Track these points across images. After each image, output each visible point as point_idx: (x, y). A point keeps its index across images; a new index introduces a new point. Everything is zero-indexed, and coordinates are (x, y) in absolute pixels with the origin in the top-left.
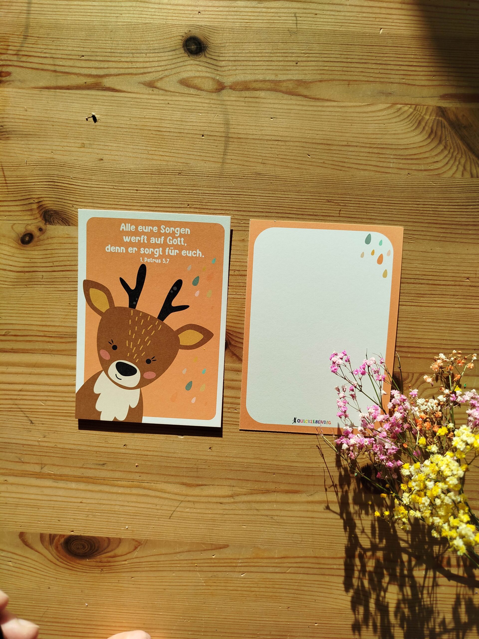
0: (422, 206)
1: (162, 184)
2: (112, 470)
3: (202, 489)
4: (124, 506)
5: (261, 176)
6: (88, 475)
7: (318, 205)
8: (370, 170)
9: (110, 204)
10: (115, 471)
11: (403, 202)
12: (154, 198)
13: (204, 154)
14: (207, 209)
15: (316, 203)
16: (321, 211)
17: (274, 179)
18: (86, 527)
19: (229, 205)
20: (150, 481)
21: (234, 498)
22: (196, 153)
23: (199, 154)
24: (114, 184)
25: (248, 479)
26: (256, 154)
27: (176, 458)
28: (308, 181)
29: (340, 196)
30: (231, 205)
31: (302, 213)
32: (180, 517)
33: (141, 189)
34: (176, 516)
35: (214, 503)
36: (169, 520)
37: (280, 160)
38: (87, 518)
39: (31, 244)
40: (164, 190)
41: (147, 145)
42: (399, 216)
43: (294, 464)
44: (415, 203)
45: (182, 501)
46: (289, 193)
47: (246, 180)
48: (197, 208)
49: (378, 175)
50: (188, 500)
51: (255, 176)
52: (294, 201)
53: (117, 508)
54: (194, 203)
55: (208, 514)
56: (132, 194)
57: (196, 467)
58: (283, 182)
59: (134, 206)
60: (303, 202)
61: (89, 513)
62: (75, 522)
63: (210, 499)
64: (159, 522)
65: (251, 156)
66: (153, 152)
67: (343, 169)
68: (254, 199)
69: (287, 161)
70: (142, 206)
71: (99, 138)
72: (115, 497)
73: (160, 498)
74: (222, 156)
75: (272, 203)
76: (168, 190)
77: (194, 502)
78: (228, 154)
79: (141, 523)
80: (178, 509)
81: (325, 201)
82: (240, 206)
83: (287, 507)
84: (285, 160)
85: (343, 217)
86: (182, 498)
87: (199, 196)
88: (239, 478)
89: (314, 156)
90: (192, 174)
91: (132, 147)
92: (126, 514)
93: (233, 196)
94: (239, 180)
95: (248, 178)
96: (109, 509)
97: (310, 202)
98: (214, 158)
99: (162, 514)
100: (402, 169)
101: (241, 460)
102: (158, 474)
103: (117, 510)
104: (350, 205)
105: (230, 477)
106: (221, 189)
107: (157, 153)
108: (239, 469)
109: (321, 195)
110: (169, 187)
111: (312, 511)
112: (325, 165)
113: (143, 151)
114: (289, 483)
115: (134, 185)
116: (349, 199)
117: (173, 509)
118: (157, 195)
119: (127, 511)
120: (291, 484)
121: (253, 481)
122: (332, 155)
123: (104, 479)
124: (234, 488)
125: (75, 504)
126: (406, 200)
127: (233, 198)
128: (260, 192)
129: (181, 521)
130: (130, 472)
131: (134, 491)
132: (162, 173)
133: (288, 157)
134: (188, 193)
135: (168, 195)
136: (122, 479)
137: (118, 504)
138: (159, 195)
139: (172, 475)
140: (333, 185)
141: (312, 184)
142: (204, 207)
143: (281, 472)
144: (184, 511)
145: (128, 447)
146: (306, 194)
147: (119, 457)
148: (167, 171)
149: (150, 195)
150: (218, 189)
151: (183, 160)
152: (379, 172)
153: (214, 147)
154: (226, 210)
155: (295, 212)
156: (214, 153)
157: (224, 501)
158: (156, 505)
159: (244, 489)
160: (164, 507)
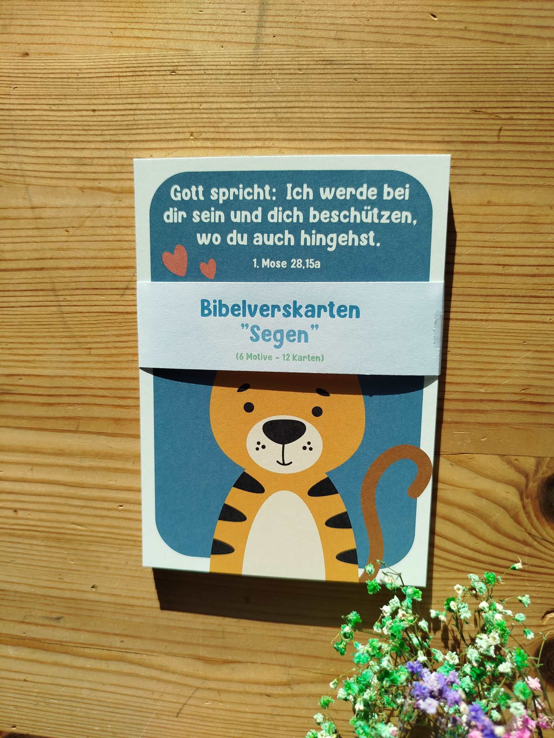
1: (140, 95)
2: (73, 629)
3: (233, 669)
4: (97, 690)
5: (335, 67)
6: (33, 636)
7: (454, 121)
9: (46, 141)
10: (79, 630)
12: (127, 125)
13: (219, 29)
14: (228, 139)
15: (450, 116)
16: (459, 133)
17: (362, 71)
18: (36, 721)
19: (272, 129)
20: (140, 650)
21: (293, 686)
22: (203, 28)
23: (208, 29)
24: (51, 102)
25: (317, 654)
26: (323, 20)
28: (433, 71)
29: (499, 99)
30: (276, 129)
31: (420, 138)
32: (194, 715)
33: (101, 107)
34: (189, 712)
35: (256, 694)
36: (176, 719)
37: (373, 30)
38: (37, 707)
40: (144, 106)
41: (109, 19)
45: (198, 688)
46: (392, 99)
47: (305, 76)
48: (208, 139)
50: (208, 687)
51: (322, 67)
52: (404, 115)
53: (85, 693)
54: (202, 129)
55: (246, 712)
56: (85, 119)
58: (381, 76)
59: (90, 142)
60: (422, 115)
61: (38, 699)
62: (17, 712)
63: (248, 688)
64: (158, 721)
65: (314, 26)
66: (121, 33)
67: (508, 40)
68: (321, 115)
69: (388, 30)
70: (104, 141)
71: (19, 12)
72: (80, 674)
73: (160, 680)
74: (255, 30)
75: (358, 120)
76: (153, 106)
77: (219, 691)
78: (268, 25)
79: (127, 720)
80: (191, 702)
81: (468, 111)
82: (293, 129)
84: (383, 30)
85: (505, 143)
86: (198, 683)
87: (212, 116)
88: (300, 652)
89: (445, 17)
90: (197, 72)
91: (81, 24)
92: (101, 704)
93: (279, 110)
94: (290, 76)
95: (309, 71)
96: (72, 695)
97: (436, 115)
98: (239, 36)
99: (163, 708)
102: (154, 639)
103: (85, 696)
104: (522, 117)
105: (284, 649)
106: (254, 99)
107: (127, 33)
108: (299, 636)
109: (460, 99)
110: (153, 100)
112: (467, 35)
113: (101, 32)
115: (88, 101)
116: (519, 105)
117: (183, 700)
118: (131, 118)
119: (103, 699)
121: (326, 658)
122: (483, 11)
123: (61, 643)
124: (291, 669)
125: (15, 683)
127: (280, 116)
128: (333, 99)
129: (197, 722)
130: (104, 633)
131: (114, 666)
132: (140, 73)
133: (389, 23)
134: (191, 111)
135: (153, 117)
136: (92, 645)
137: (86, 686)
138: (136, 117)
139: (179, 643)
140: (485, 76)
141: (441, 76)
142: (222, 136)
144: (201, 705)
145: (101, 590)
146: (428, 99)
147: (84, 607)
148: (149, 69)
149: (118, 118)
150: (249, 99)
151: (179, 45)
153: (239, 12)
154: (266, 139)
155: (405, 138)
156: (238, 23)
157: (274, 692)
158: (153, 692)
159: (310, 672)
160: (166, 697)
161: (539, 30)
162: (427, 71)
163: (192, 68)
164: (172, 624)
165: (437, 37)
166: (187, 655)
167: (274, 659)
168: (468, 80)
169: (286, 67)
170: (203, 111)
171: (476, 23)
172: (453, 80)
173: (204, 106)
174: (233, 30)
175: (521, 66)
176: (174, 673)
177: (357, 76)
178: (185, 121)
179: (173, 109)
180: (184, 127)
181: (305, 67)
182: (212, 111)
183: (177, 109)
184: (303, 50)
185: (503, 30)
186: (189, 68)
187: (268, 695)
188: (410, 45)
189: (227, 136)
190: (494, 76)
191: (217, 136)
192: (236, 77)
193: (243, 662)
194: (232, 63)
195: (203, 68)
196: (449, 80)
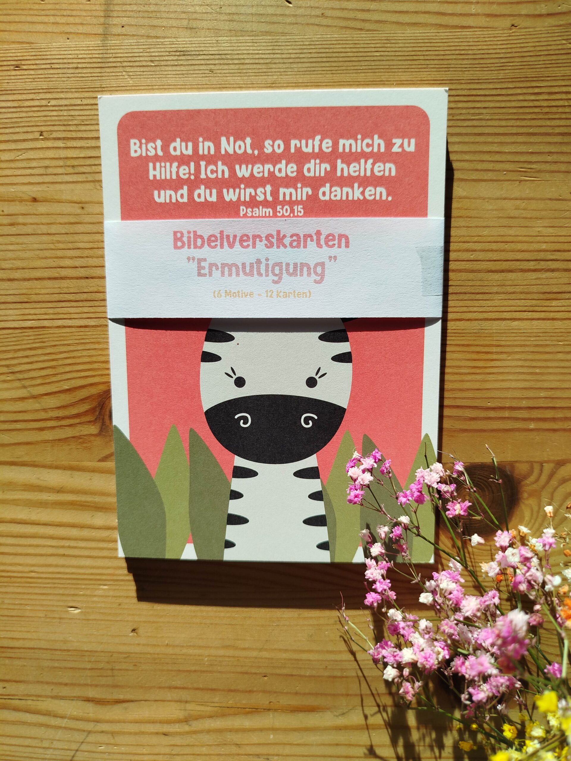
0: (546, 97)
3: (126, 709)
5: (189, 58)
8: (425, 25)
11: (504, 92)
13: (63, 20)
14: (81, 138)
17: (217, 62)
20: (24, 695)
21: (191, 723)
22: (46, 19)
23: (52, 19)
25: (214, 687)
26: (173, 8)
27: (69, 651)
28: (291, 61)
35: (152, 733)
37: (226, 18)
42: (496, 123)
43: (304, 656)
44: (531, 91)
45: (89, 732)
47: (158, 68)
48: (59, 139)
49: (444, 34)
50: (100, 730)
51: (176, 58)
54: (52, 128)
55: (143, 754)
57: (109, 666)
58: (237, 67)
63: (143, 728)
65: (164, 15)
67: (367, 26)
69: (242, 18)
73: (47, 726)
74: (102, 20)
77: (113, 734)
78: (115, 14)
80: (84, 747)
83: (294, 738)
84: (237, 17)
86: (90, 726)
87: (61, 113)
88: (195, 685)
94: (142, 69)
95: (163, 63)
98: (85, 27)
100: (496, 16)
101: (197, 651)
102: (38, 682)
105: (178, 683)
108: (193, 668)
111: (346, 745)
112: (324, 22)
114: (296, 693)
117: (74, 746)
120: (300, 694)
121: (223, 690)
124: (187, 705)
126: (510, 85)
133: (243, 10)
134: (38, 109)
139: (66, 684)
140: (345, 64)
141: (300, 65)
142: (74, 135)
143: (278, 671)
144: (95, 750)
151: (21, 37)
152: (446, 26)
156: (84, 14)
157: (172, 730)
158: (42, 740)
159: (208, 706)
160: (56, 745)
161: (397, 15)
162: (286, 61)
163: (37, 62)
164: (56, 664)
165: (293, 24)
166: (75, 697)
167: (169, 695)
168: (328, 69)
169: (138, 59)
170: (51, 108)
171: (333, 9)
172: (313, 69)
173: (53, 103)
174: (77, 20)
175: (382, 53)
176: (62, 717)
177: (212, 67)
178: (33, 119)
179: (19, 107)
180: (33, 126)
181: (157, 59)
182: (61, 108)
183: (23, 107)
184: (154, 40)
185: (360, 15)
186: (33, 62)
187: (165, 734)
188: (267, 33)
189: (80, 135)
190: (354, 64)
191: (69, 135)
192: (85, 71)
193: (136, 701)
194: (80, 56)
195: (49, 62)
196: (309, 69)
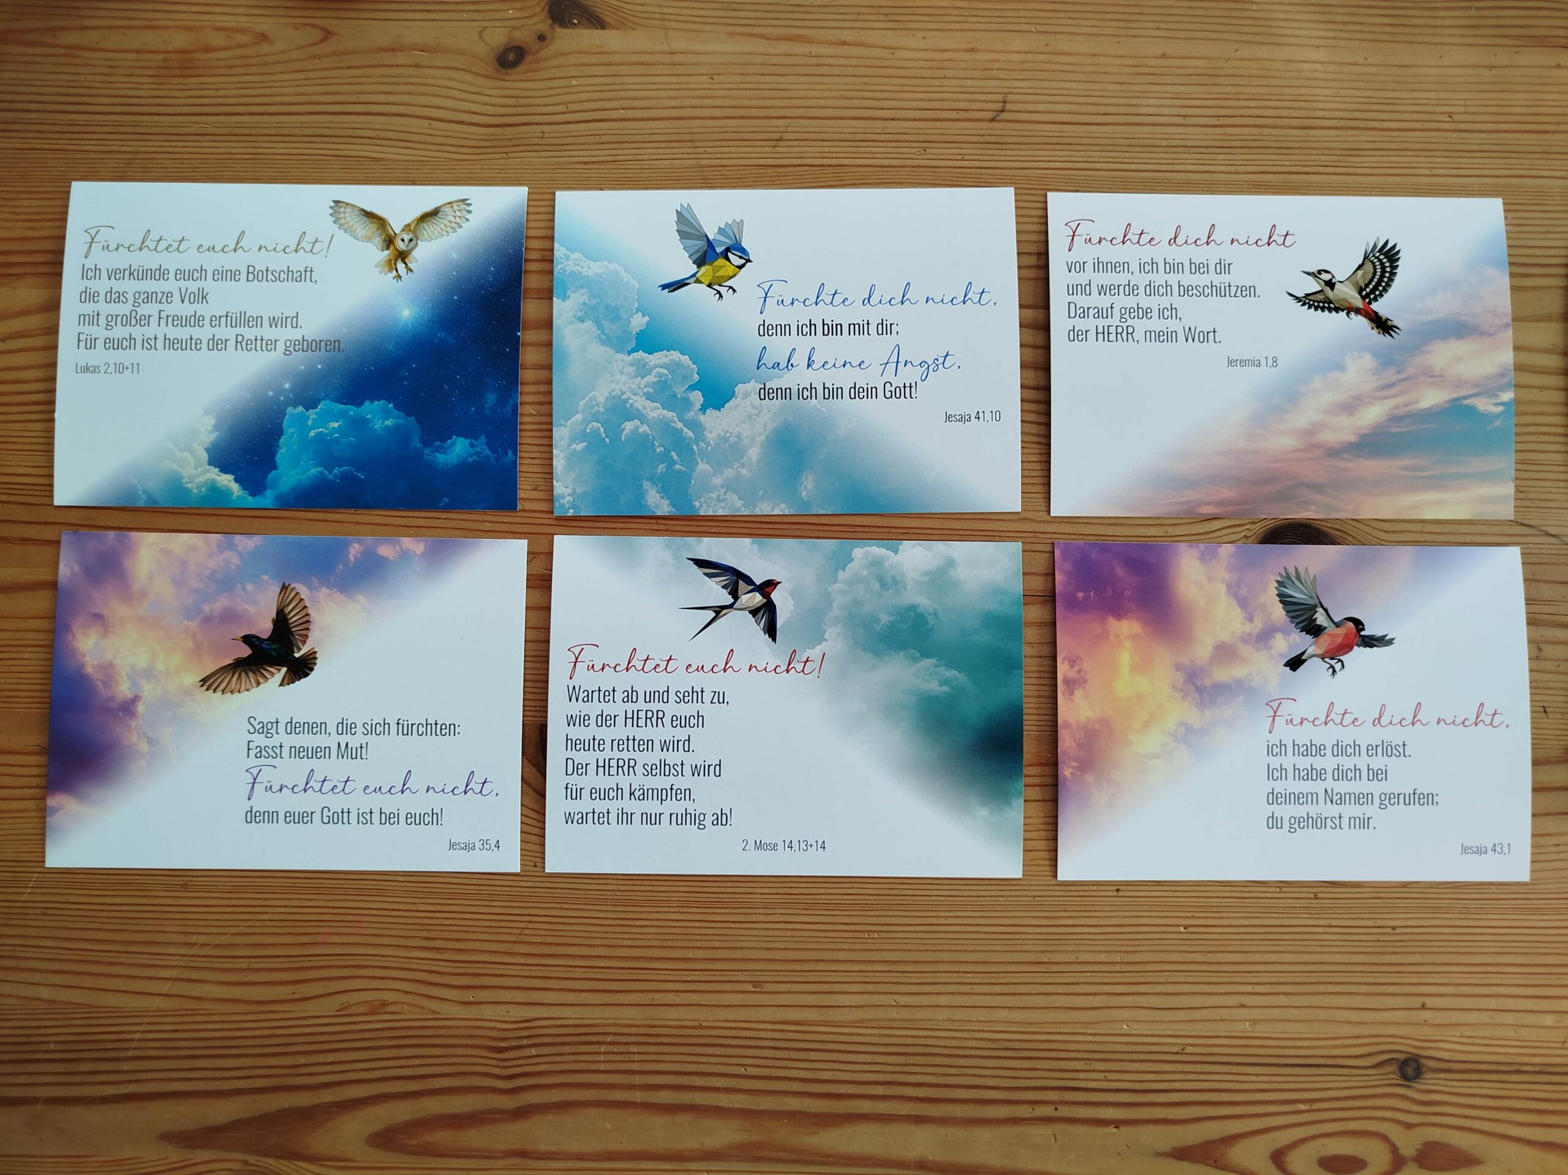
39: (520, 68)
